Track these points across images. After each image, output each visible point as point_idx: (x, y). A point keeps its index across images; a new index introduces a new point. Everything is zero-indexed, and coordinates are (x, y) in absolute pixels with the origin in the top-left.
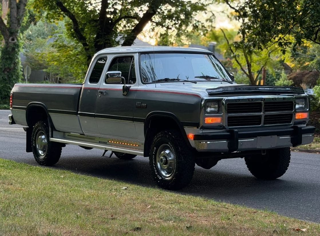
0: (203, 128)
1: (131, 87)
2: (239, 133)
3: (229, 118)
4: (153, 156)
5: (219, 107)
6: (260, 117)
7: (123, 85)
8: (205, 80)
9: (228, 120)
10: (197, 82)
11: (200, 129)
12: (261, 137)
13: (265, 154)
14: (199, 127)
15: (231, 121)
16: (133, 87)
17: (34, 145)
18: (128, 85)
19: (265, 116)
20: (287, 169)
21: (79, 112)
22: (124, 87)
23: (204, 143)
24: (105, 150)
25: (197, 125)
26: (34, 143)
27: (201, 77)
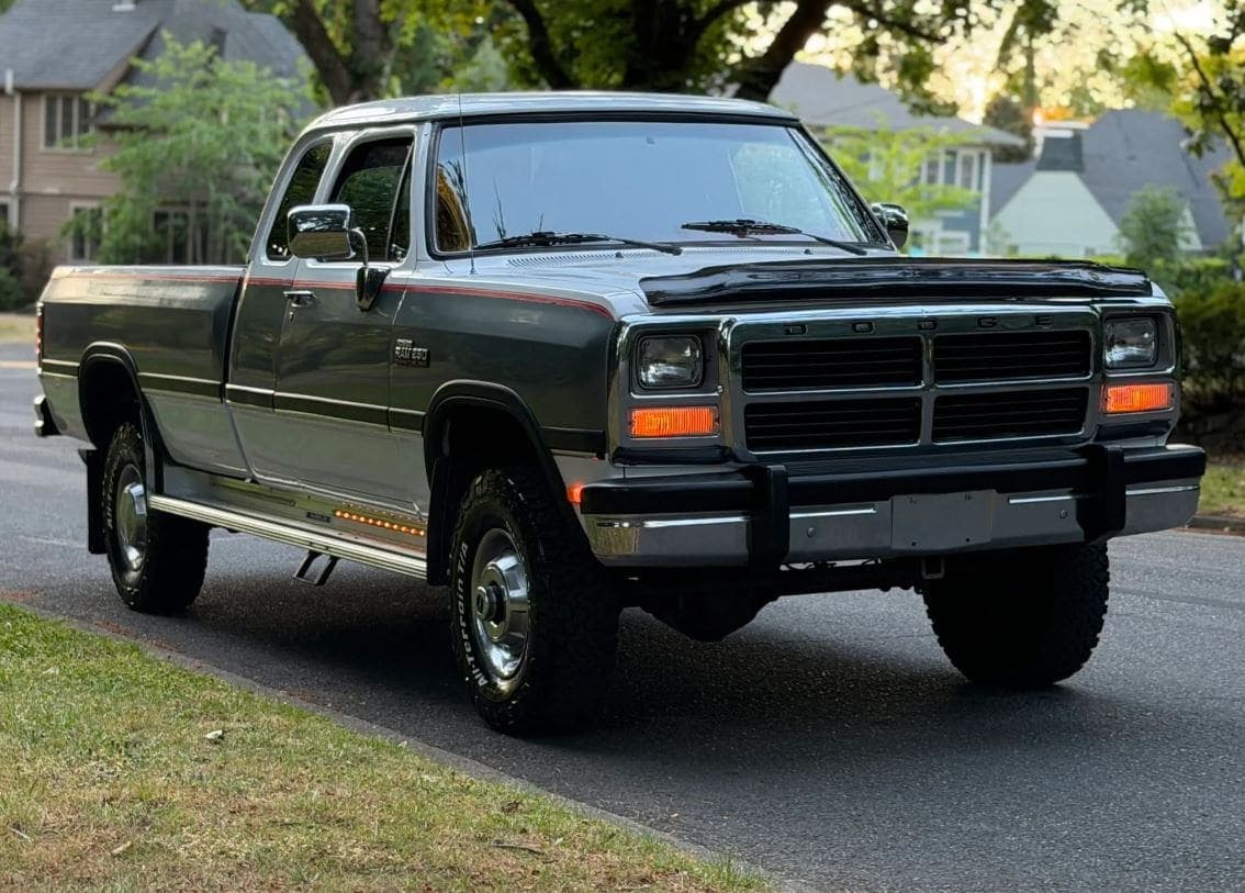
0: (627, 456)
1: (394, 274)
2: (791, 479)
3: (751, 409)
4: (460, 581)
5: (705, 360)
6: (914, 403)
7: (359, 265)
8: (734, 238)
9: (748, 421)
10: (685, 249)
11: (613, 461)
12: (915, 497)
13: (936, 576)
14: (607, 455)
15: (763, 425)
16: (398, 273)
17: (110, 525)
18: (380, 266)
19: (942, 402)
20: (1095, 642)
21: (228, 386)
22: (361, 272)
23: (626, 525)
24: (311, 552)
25: (596, 444)
26: (109, 514)
27: (713, 227)
